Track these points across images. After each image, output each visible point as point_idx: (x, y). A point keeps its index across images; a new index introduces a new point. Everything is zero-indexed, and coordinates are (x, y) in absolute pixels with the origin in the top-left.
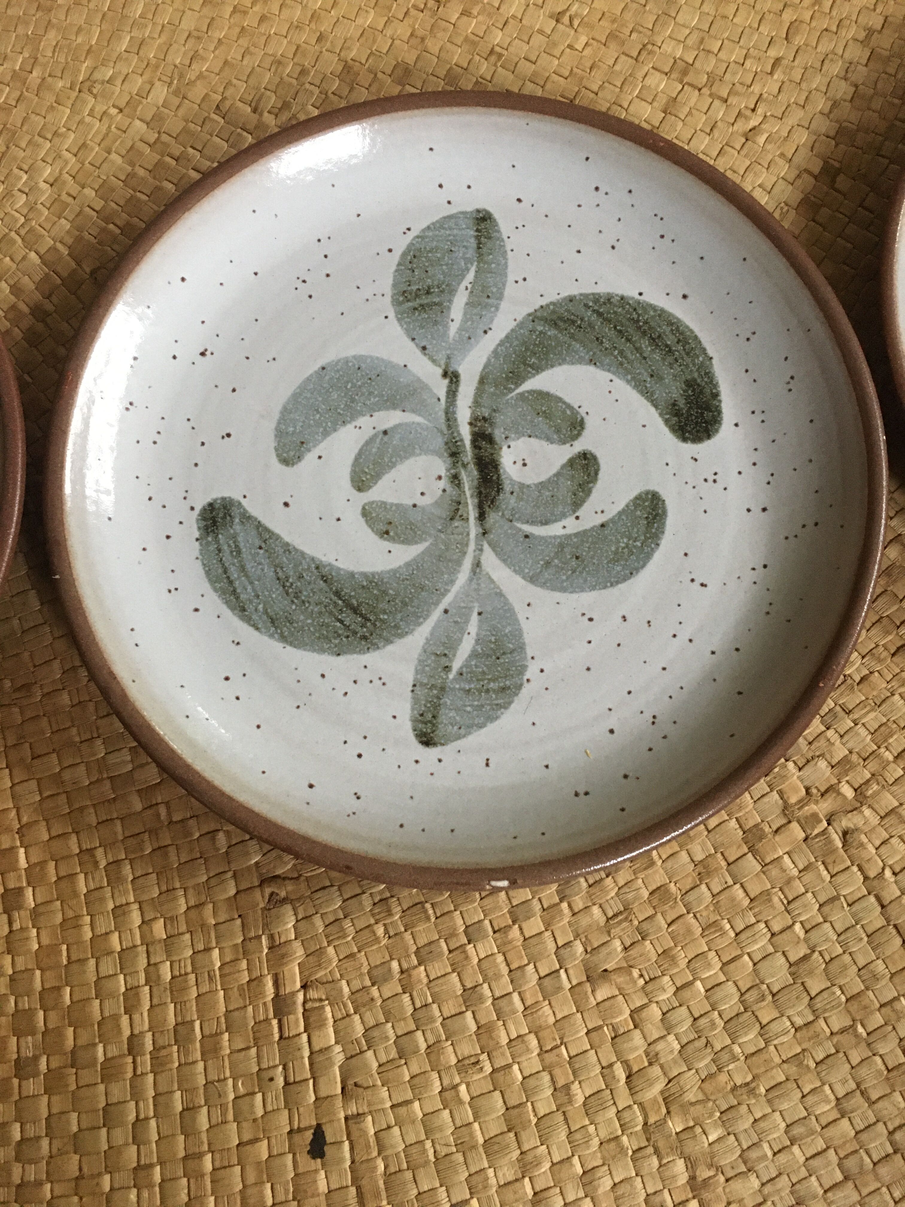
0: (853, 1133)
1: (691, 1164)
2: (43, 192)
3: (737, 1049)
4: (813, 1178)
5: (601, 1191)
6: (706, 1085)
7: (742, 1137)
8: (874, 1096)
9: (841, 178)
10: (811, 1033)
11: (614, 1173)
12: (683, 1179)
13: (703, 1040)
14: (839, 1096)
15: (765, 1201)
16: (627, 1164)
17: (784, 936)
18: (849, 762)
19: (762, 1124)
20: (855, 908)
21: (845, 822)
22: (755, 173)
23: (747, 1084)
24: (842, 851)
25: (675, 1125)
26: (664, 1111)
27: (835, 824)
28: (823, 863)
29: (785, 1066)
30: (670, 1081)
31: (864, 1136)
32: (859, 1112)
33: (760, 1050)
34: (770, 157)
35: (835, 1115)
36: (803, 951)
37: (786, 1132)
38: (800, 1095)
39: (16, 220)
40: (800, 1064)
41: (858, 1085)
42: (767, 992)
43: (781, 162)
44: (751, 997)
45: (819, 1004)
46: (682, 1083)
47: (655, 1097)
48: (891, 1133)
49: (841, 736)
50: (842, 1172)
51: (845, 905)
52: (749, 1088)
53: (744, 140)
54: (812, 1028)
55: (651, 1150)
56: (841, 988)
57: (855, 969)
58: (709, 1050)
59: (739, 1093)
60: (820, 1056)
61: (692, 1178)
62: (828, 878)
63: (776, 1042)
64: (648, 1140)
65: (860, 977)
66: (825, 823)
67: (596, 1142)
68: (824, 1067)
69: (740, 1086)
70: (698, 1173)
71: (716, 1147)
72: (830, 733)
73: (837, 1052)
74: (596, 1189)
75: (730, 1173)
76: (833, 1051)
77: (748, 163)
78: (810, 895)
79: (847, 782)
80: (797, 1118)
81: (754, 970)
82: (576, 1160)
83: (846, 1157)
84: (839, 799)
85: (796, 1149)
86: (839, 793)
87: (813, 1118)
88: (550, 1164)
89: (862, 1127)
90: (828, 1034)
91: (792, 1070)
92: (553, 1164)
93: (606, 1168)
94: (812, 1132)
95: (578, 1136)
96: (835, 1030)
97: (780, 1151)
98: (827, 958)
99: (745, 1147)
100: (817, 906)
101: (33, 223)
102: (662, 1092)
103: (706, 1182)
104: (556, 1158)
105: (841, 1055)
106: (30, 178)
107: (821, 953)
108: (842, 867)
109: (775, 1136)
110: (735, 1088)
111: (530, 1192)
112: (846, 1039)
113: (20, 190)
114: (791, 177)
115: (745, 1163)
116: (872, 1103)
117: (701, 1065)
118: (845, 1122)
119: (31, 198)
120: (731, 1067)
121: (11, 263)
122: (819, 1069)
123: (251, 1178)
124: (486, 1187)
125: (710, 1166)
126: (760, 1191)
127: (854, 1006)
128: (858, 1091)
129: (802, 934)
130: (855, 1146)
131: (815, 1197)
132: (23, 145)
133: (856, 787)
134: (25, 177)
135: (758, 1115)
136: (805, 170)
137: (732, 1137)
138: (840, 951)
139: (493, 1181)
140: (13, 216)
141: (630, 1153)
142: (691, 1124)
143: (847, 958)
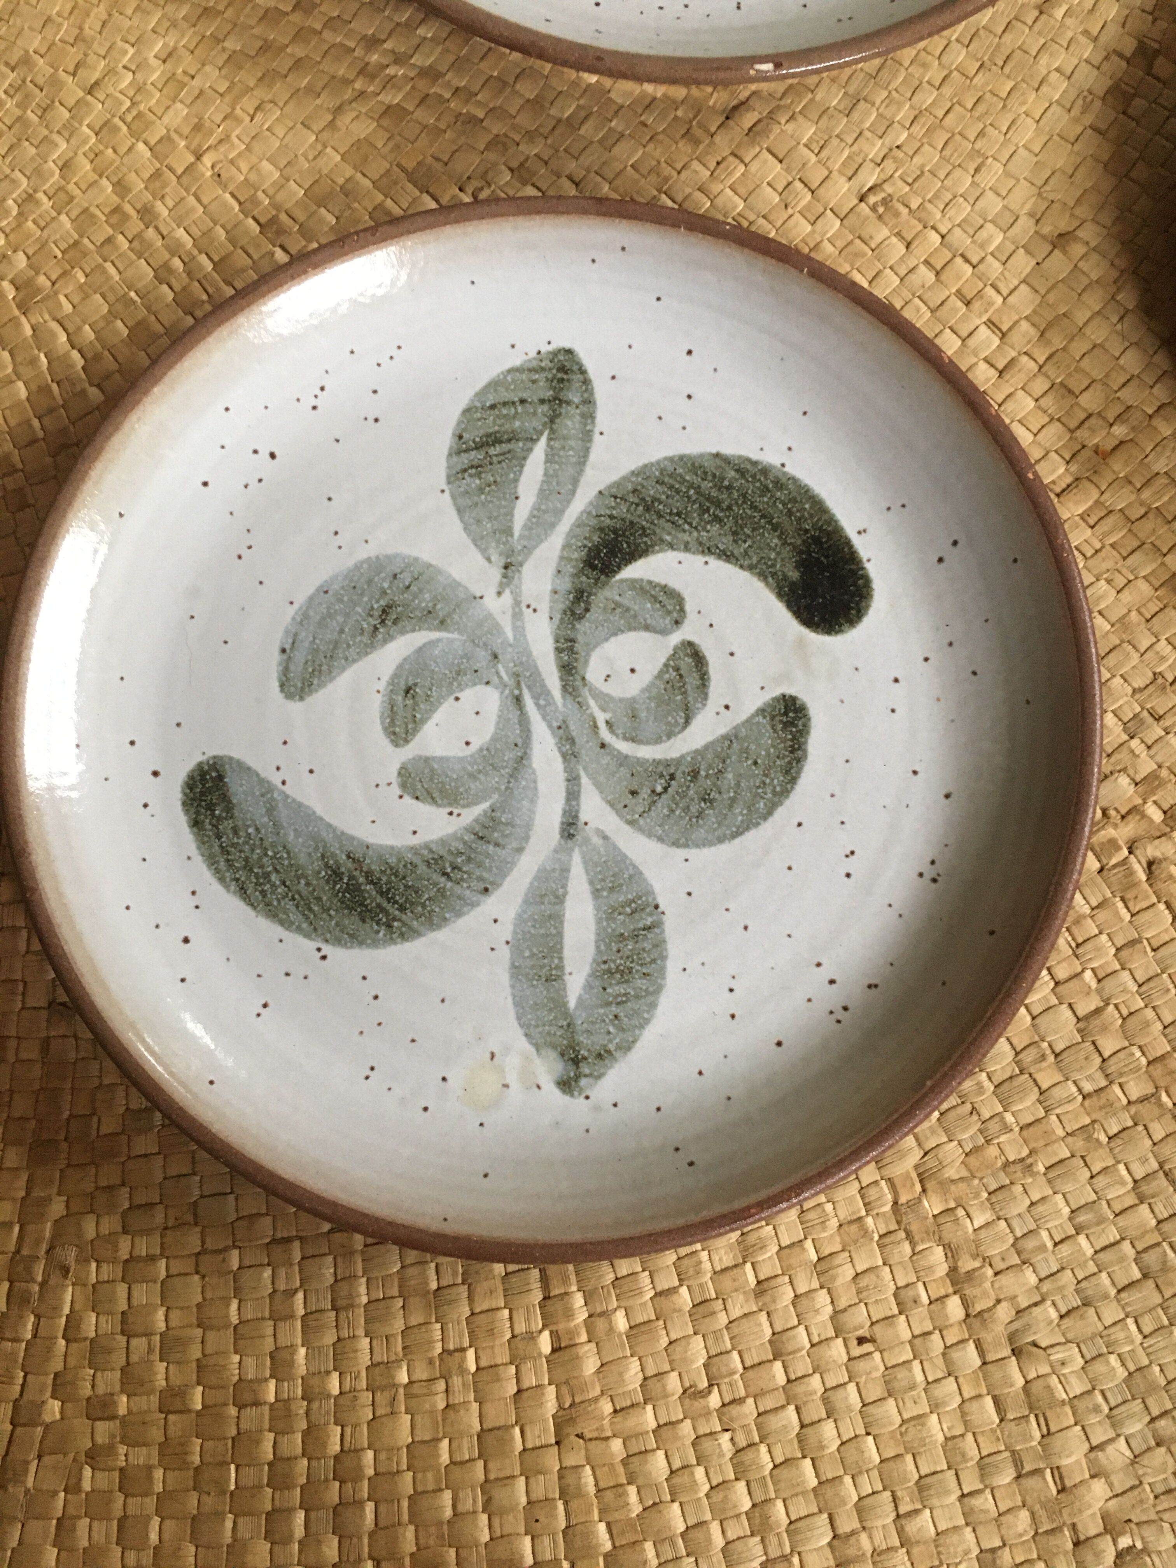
0: (1154, 1222)
1: (952, 1252)
2: (154, 70)
3: (1009, 1118)
4: (1104, 1275)
5: (839, 1282)
6: (972, 1160)
7: (1015, 1223)
9: (1161, 60)
10: (1103, 1101)
11: (856, 1261)
12: (942, 1269)
13: (968, 1107)
14: (1138, 1177)
15: (1043, 1300)
16: (872, 1250)
17: (1071, 984)
18: (1157, 777)
19: (1040, 1208)
20: (1163, 952)
21: (1152, 850)
22: (1051, 55)
23: (1022, 1160)
24: (1146, 886)
25: (932, 1205)
26: (918, 1188)
27: (1138, 852)
28: (1123, 899)
29: (1070, 1139)
30: (926, 1154)
31: (1165, 1227)
32: (1162, 1197)
33: (1038, 1121)
34: (1069, 34)
35: (1131, 1200)
36: (1094, 1003)
37: (1070, 1219)
38: (1088, 1175)
39: (121, 103)
40: (1088, 1139)
41: (1161, 1165)
42: (1048, 1052)
43: (1083, 40)
44: (1028, 1057)
45: (1113, 1067)
46: (940, 1156)
47: (908, 1173)
49: (1149, 747)
50: (1140, 1269)
51: (1149, 950)
52: (1025, 1165)
53: (1036, 13)
54: (1103, 1095)
55: (902, 1235)
56: (1140, 1047)
57: (1159, 1026)
58: (975, 1117)
59: (1012, 1169)
60: (1114, 1129)
61: (953, 1270)
62: (1127, 917)
63: (1058, 1111)
64: (899, 1223)
65: (1165, 1036)
66: (1125, 852)
67: (834, 1223)
68: (1118, 1141)
69: (1014, 1162)
70: (960, 1264)
71: (983, 1234)
72: (1135, 743)
73: (1136, 1124)
74: (834, 1278)
75: (1001, 1266)
76: (1130, 1123)
77: (1042, 41)
78: (1104, 938)
79: (1155, 802)
80: (1083, 1202)
81: (1033, 1026)
82: (809, 1244)
83: (1145, 1250)
84: (1144, 824)
85: (1082, 1239)
86: (1143, 816)
87: (1104, 1203)
88: (777, 1248)
89: (1166, 1215)
90: (1124, 1101)
91: (1079, 1143)
92: (781, 1248)
93: (847, 1254)
94: (1101, 1220)
95: (811, 1215)
96: (1133, 1098)
97: (1062, 1241)
98: (1125, 1012)
99: (1019, 1234)
100: (1113, 951)
101: (142, 107)
102: (916, 1167)
103: (970, 1274)
104: (785, 1242)
105: (1140, 1128)
106: (138, 52)
107: (1116, 1006)
108: (1144, 905)
109: (1057, 1223)
110: (1007, 1164)
111: (752, 1281)
112: (1145, 1110)
113: (125, 67)
114: (1097, 59)
115: (1019, 1253)
117: (966, 1136)
118: (1144, 1209)
119: (139, 76)
120: (1002, 1139)
121: (113, 156)
122: (1112, 1145)
124: (698, 1273)
125: (975, 1257)
126: (1037, 1288)
127: (1158, 1071)
128: (1161, 1173)
129: (1094, 984)
130: (1156, 1238)
131: (1106, 1296)
132: (129, 12)
133: (1166, 808)
134: (131, 51)
135: (1036, 1197)
136: (1114, 51)
137: (1003, 1223)
138: (1142, 1005)
139: (707, 1266)
140: (117, 98)
141: (876, 1237)
142: (952, 1204)
143: (1150, 1014)
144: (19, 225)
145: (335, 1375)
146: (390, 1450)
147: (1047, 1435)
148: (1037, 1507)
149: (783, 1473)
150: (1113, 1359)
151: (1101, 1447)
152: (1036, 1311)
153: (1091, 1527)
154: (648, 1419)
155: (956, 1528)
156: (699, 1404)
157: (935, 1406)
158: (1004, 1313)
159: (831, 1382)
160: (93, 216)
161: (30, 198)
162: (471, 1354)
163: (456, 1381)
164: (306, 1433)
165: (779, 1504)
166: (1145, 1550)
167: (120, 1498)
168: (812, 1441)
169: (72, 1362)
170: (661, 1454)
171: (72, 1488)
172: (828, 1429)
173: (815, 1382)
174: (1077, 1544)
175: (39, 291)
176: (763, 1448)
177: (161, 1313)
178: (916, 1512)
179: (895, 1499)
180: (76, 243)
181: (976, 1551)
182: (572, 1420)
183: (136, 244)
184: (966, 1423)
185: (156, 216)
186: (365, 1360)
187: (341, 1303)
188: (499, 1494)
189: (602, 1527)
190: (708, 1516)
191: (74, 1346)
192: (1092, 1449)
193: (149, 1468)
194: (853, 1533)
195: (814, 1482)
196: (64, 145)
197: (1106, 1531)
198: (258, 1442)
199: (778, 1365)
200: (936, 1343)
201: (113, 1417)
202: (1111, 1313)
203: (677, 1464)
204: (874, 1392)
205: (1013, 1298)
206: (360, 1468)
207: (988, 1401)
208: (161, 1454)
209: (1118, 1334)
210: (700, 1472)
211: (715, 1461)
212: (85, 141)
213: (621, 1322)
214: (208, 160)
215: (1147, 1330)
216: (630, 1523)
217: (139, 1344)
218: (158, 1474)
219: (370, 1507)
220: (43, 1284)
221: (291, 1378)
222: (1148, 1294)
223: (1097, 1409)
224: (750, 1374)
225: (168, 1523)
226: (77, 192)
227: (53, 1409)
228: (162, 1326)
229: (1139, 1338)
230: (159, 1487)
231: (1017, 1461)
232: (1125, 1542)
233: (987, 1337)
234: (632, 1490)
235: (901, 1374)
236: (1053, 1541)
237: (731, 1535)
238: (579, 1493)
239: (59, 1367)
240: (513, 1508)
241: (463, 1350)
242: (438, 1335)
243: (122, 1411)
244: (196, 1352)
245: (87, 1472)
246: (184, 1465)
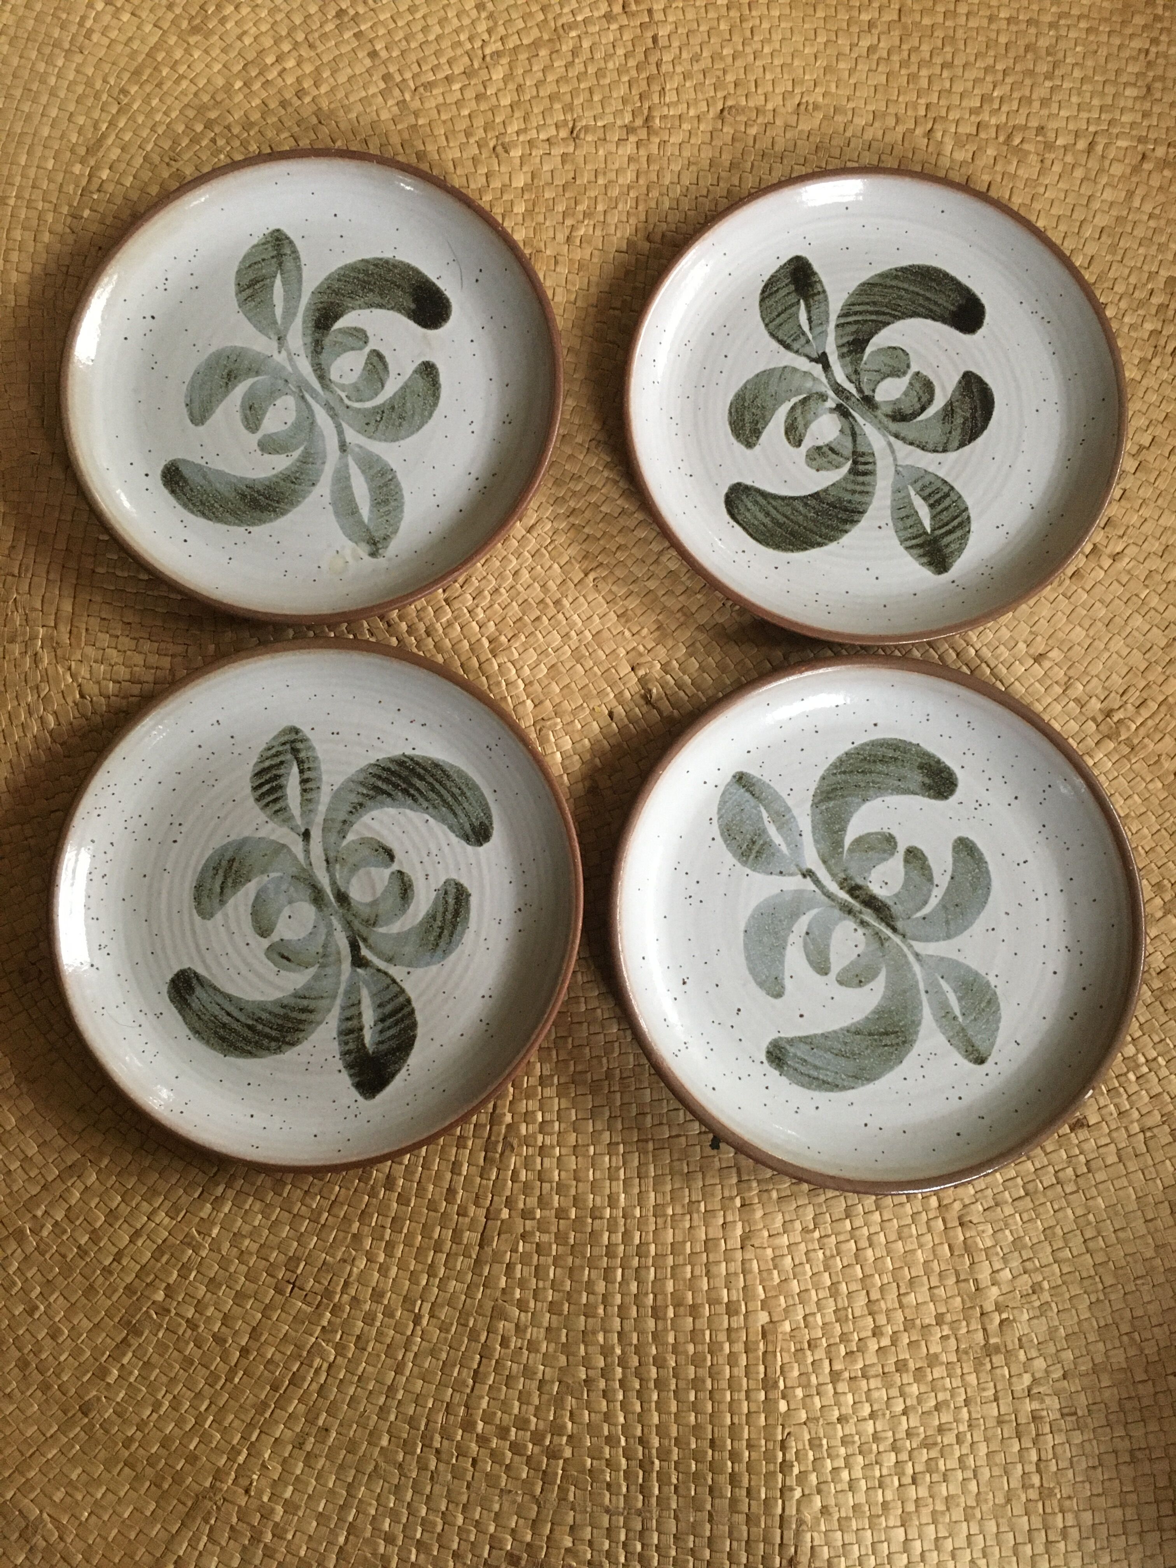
8: (1048, 1150)
31: (1039, 1172)
48: (1056, 1172)
116: (1046, 1154)
123: (675, 1157)
130: (1034, 1177)
131: (1006, 1202)
144: (491, 606)
145: (638, 1208)
146: (662, 1244)
147: (973, 1264)
148: (965, 1297)
149: (847, 1270)
150: (1007, 1232)
151: (998, 1271)
152: (972, 1206)
153: (989, 1306)
154: (784, 1240)
155: (925, 1303)
156: (808, 1236)
157: (921, 1246)
158: (957, 1206)
159: (872, 1231)
160: (530, 604)
161: (496, 590)
162: (702, 1204)
163: (695, 1216)
164: (624, 1234)
165: (844, 1284)
166: (1014, 1320)
167: (536, 1256)
168: (861, 1258)
169: (515, 1192)
170: (790, 1257)
171: (514, 1250)
172: (869, 1252)
173: (865, 1231)
174: (982, 1314)
175: (501, 645)
176: (838, 1258)
177: (556, 1173)
178: (907, 1293)
179: (898, 1287)
180: (521, 619)
181: (934, 1313)
182: (749, 1238)
183: (553, 621)
184: (935, 1255)
185: (563, 607)
186: (652, 1201)
187: (642, 1175)
188: (714, 1269)
189: (761, 1287)
190: (810, 1287)
191: (516, 1185)
192: (993, 1272)
193: (550, 1244)
194: (878, 1300)
195: (861, 1276)
196: (515, 562)
197: (996, 1310)
198: (601, 1236)
199: (848, 1221)
200: (924, 1217)
201: (534, 1219)
202: (1008, 1210)
203: (797, 1262)
204: (893, 1237)
205: (962, 1200)
206: (649, 1251)
207: (946, 1246)
208: (556, 1238)
209: (1010, 1221)
210: (808, 1267)
211: (814, 1263)
212: (526, 561)
213: (774, 1195)
214: (591, 576)
215: (1025, 1219)
216: (773, 1287)
217: (546, 1186)
218: (554, 1247)
219: (652, 1270)
220: (502, 1154)
221: (617, 1208)
222: (1027, 1203)
223: (997, 1254)
224: (834, 1224)
225: (558, 1269)
226: (522, 589)
227: (505, 1214)
228: (557, 1179)
229: (1020, 1223)
230: (554, 1253)
231: (957, 1275)
232: (1004, 1316)
233: (948, 1216)
234: (775, 1272)
235: (906, 1230)
236: (971, 1312)
237: (820, 1296)
238: (751, 1272)
239: (509, 1194)
240: (719, 1275)
241: (699, 1202)
242: (687, 1194)
243: (538, 1216)
244: (573, 1192)
245: (521, 1243)
246: (566, 1244)
